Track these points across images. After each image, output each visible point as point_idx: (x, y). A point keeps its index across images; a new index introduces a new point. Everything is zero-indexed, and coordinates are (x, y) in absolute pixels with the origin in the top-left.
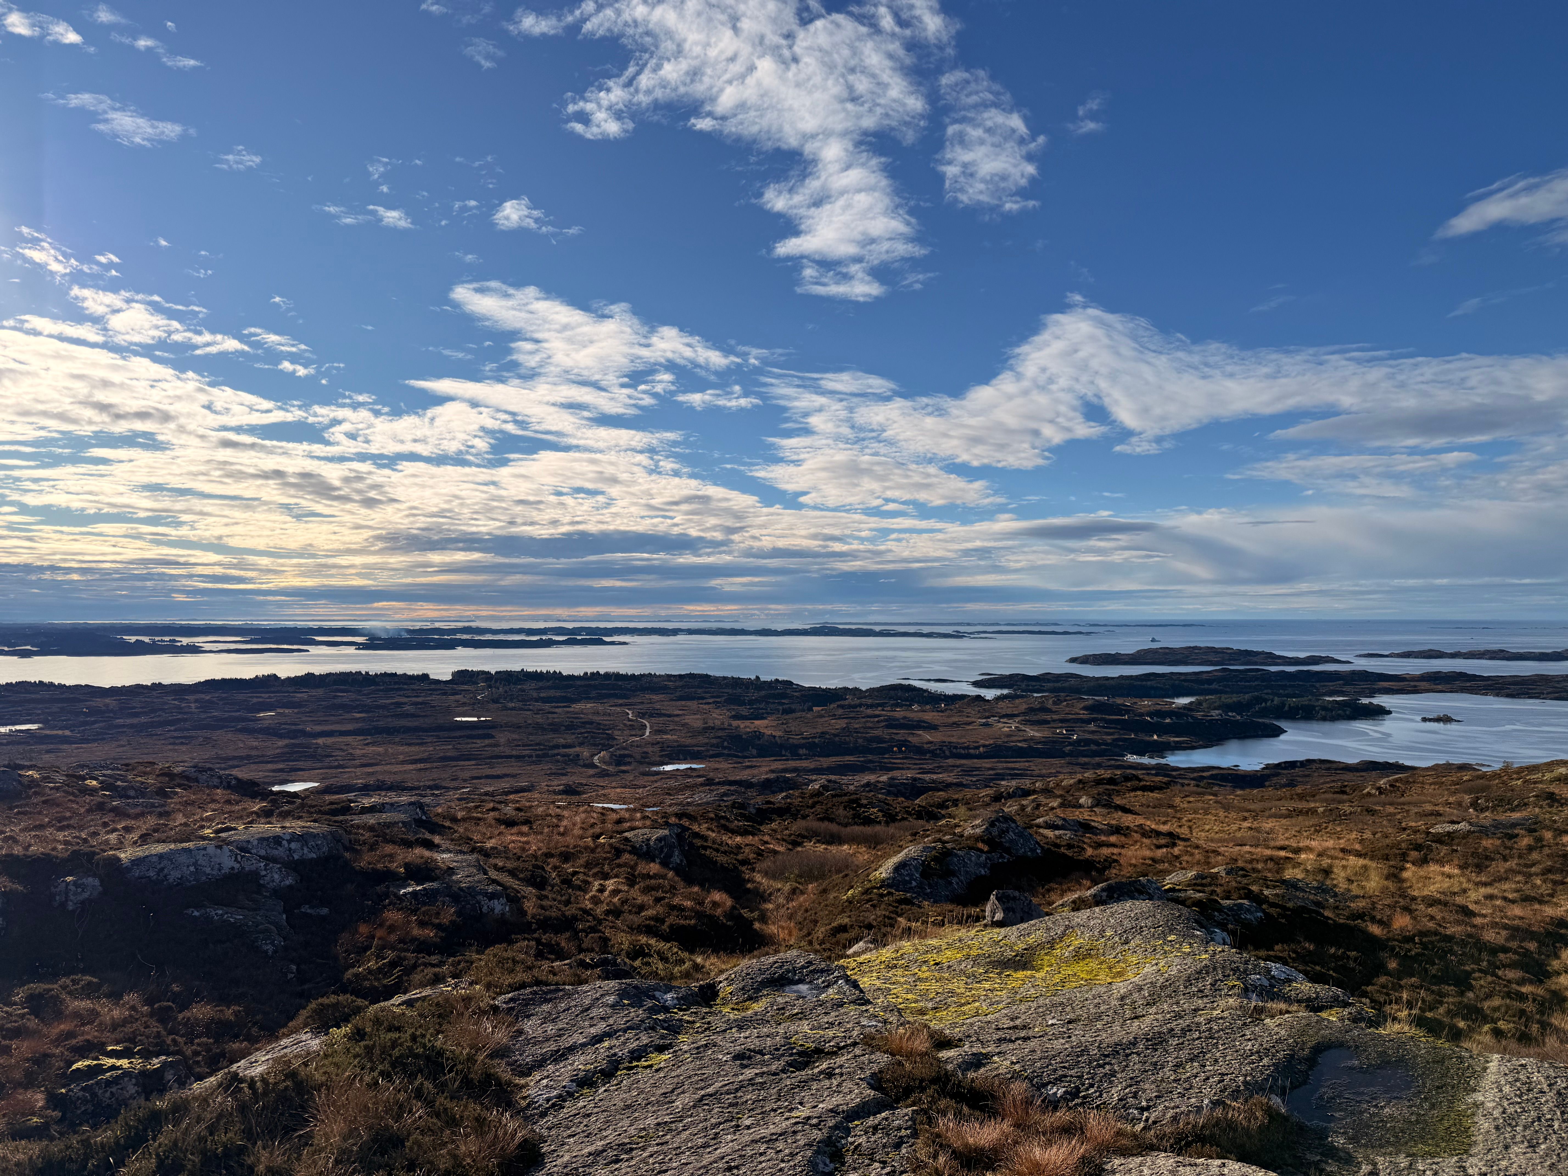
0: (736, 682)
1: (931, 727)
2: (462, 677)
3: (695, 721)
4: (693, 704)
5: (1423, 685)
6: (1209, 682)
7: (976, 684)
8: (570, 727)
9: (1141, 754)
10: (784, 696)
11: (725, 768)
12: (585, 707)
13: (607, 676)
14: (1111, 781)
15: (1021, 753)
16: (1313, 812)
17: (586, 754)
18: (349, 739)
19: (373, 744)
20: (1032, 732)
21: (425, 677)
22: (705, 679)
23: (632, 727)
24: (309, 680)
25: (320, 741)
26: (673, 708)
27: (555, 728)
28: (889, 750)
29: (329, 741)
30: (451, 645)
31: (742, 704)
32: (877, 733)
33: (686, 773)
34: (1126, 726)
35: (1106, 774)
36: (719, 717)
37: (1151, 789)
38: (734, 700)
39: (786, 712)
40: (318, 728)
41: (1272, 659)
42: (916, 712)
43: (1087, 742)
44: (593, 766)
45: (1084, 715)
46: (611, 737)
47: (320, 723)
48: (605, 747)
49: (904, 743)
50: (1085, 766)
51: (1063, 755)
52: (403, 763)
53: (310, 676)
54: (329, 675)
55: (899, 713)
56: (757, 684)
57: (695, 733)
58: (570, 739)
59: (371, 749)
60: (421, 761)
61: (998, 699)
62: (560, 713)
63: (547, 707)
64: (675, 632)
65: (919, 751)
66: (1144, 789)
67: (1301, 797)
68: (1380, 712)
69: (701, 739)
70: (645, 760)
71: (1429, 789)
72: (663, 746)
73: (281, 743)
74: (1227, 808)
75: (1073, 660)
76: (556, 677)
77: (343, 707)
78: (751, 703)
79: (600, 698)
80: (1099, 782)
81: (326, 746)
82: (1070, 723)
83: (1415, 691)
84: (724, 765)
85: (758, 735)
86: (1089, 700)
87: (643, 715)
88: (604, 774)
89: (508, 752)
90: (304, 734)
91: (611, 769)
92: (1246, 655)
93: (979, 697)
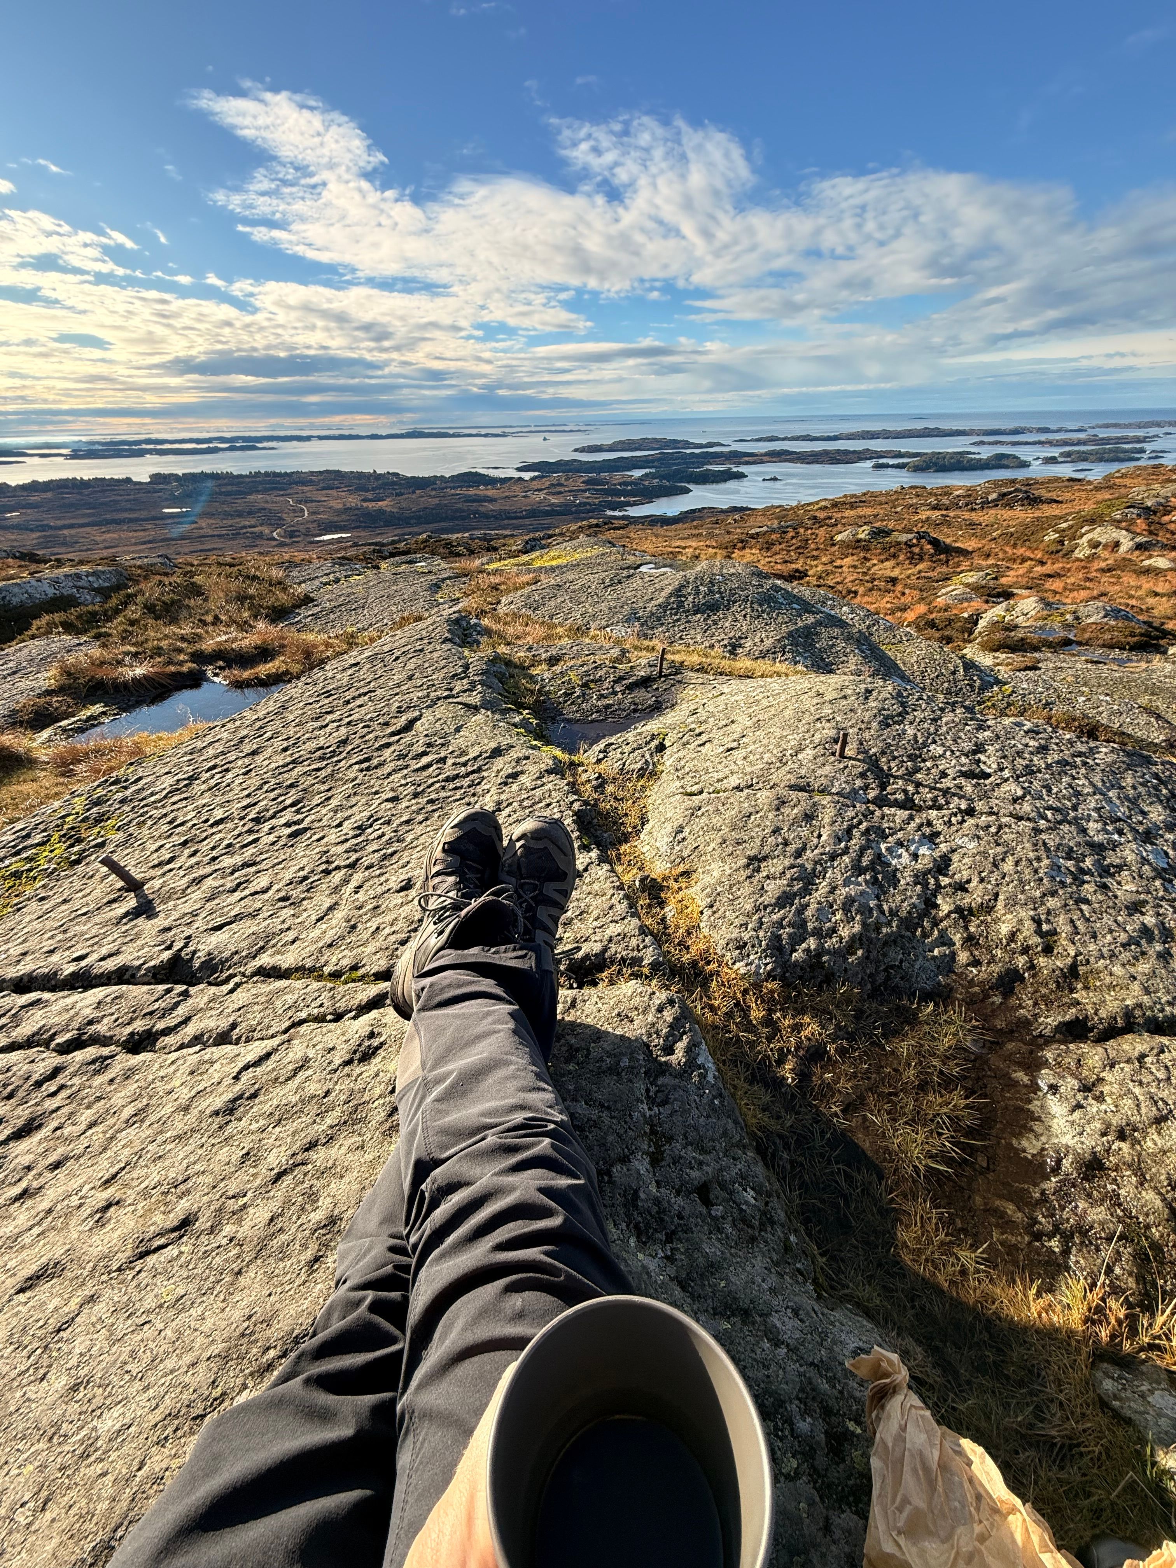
0: (360, 475)
1: (492, 500)
2: (157, 478)
3: (337, 505)
4: (333, 492)
5: (766, 458)
6: (653, 461)
7: (519, 469)
8: (250, 513)
9: (614, 509)
10: (394, 483)
11: (364, 535)
12: (257, 498)
13: (267, 474)
14: (597, 526)
15: (547, 514)
16: (700, 535)
17: (267, 531)
18: (88, 529)
19: (108, 531)
20: (553, 500)
21: (128, 480)
22: (338, 475)
23: (294, 511)
24: (34, 487)
25: (66, 532)
26: (320, 496)
27: (240, 514)
28: (468, 517)
29: (73, 531)
30: (141, 453)
31: (367, 491)
32: (459, 506)
33: (339, 540)
34: (607, 492)
35: (595, 522)
36: (353, 501)
37: (618, 529)
38: (362, 488)
39: (397, 495)
40: (59, 523)
41: (688, 444)
42: (482, 491)
43: (585, 504)
44: (274, 539)
45: (583, 487)
46: (280, 519)
47: (59, 519)
48: (280, 526)
49: (476, 512)
50: (583, 519)
51: (572, 513)
52: (136, 544)
53: (35, 483)
54: (51, 481)
55: (472, 492)
56: (376, 476)
57: (339, 512)
58: (253, 522)
59: (107, 536)
60: (150, 542)
61: (533, 479)
62: (240, 504)
63: (228, 499)
64: (308, 438)
65: (486, 516)
66: (615, 529)
67: (696, 527)
68: (740, 476)
69: (344, 517)
70: (308, 533)
71: (759, 519)
72: (319, 523)
73: (35, 535)
74: (657, 536)
75: (576, 450)
76: (229, 476)
77: (71, 505)
78: (373, 489)
79: (265, 491)
80: (590, 527)
81: (72, 536)
82: (575, 492)
83: (762, 462)
84: (363, 534)
85: (381, 511)
86: (586, 476)
87: (300, 502)
88: (282, 545)
89: (211, 533)
90: (51, 528)
91: (287, 541)
92: (674, 443)
93: (520, 479)
